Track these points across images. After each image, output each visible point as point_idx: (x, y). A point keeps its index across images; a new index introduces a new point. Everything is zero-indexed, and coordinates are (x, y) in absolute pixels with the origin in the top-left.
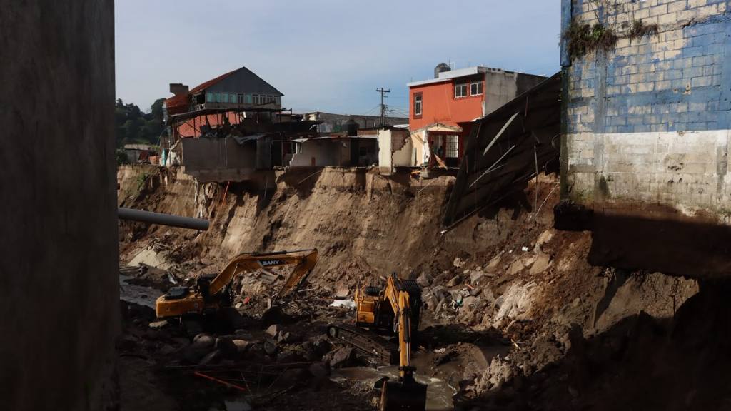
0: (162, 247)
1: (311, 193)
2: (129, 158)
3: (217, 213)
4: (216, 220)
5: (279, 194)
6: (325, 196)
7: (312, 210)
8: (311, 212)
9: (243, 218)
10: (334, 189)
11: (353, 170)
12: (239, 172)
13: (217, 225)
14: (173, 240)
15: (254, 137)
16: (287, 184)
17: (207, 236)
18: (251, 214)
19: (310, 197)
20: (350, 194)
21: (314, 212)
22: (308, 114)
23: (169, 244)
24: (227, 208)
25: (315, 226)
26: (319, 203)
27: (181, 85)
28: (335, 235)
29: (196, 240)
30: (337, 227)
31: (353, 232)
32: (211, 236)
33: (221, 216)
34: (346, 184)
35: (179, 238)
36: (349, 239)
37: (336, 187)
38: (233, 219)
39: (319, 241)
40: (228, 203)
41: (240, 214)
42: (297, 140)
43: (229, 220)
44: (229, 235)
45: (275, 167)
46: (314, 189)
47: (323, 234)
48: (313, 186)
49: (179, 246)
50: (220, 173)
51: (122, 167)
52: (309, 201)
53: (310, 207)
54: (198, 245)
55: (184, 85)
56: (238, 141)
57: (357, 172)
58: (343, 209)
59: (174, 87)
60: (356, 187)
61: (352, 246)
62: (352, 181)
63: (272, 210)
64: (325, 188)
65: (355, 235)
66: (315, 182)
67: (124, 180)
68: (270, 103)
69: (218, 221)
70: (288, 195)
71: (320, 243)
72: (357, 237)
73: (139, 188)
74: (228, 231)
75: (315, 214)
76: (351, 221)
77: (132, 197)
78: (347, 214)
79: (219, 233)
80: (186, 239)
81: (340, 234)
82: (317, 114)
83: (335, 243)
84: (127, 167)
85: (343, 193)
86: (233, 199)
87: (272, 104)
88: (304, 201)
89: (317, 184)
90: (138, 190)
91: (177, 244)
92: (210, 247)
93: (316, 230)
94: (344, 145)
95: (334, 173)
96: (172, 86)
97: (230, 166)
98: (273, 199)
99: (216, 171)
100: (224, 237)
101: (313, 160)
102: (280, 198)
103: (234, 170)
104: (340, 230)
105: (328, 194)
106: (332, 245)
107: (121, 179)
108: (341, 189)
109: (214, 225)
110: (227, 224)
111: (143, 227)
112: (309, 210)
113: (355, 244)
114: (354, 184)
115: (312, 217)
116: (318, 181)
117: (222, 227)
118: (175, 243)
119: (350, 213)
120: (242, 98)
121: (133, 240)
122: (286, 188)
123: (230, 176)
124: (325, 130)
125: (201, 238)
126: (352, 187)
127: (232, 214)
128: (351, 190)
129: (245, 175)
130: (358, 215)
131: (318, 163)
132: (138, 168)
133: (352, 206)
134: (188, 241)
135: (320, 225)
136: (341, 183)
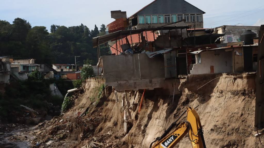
0: (97, 145)
1: (210, 97)
2: (94, 72)
3: (139, 116)
4: (138, 121)
5: (183, 98)
6: (222, 99)
7: (210, 112)
8: (209, 114)
9: (158, 120)
10: (229, 93)
11: (244, 75)
12: (151, 82)
13: (139, 126)
14: (107, 139)
15: (162, 52)
16: (189, 90)
17: (131, 136)
18: (163, 116)
19: (209, 101)
20: (243, 97)
21: (212, 114)
22: (217, 28)
23: (103, 142)
24: (147, 112)
25: (211, 126)
26: (216, 105)
27: (120, 11)
28: (228, 134)
29: (124, 139)
30: (230, 127)
31: (244, 132)
32: (135, 136)
33: (142, 119)
34: (239, 89)
35: (111, 137)
36: (241, 138)
37: (230, 91)
38: (150, 121)
39: (214, 139)
40: (147, 107)
41: (156, 116)
42: (195, 52)
43: (148, 122)
44: (147, 134)
45: (179, 76)
46: (213, 94)
47: (218, 134)
48: (212, 91)
49: (110, 144)
50: (135, 83)
51: (89, 80)
52: (208, 104)
53: (208, 109)
54: (124, 143)
55: (122, 11)
56: (149, 56)
57: (248, 77)
58: (236, 111)
59: (114, 14)
60: (249, 91)
61: (244, 144)
62: (245, 86)
63: (177, 113)
64: (222, 92)
65: (247, 135)
66: (214, 88)
67: (90, 90)
68: (181, 21)
69: (140, 122)
70: (190, 100)
71: (215, 142)
72: (249, 136)
73: (99, 96)
74: (147, 131)
75: (212, 116)
76: (243, 121)
77: (94, 104)
78: (239, 115)
79: (141, 132)
80: (116, 138)
81: (233, 133)
82: (224, 28)
83: (228, 142)
84: (92, 80)
85: (237, 97)
86: (151, 104)
87: (183, 22)
88: (204, 105)
89: (215, 90)
90: (99, 97)
91: (110, 142)
92: (134, 145)
93: (212, 130)
94: (237, 53)
95: (229, 79)
96: (112, 12)
97: (143, 77)
98: (179, 103)
99: (132, 82)
100: (144, 136)
101: (212, 68)
102: (184, 102)
103: (147, 80)
104: (233, 129)
105: (224, 97)
106: (225, 144)
107: (88, 89)
108: (235, 93)
109: (137, 126)
110: (146, 126)
111: (91, 128)
112: (207, 113)
113: (246, 143)
114: (246, 88)
115: (210, 118)
116: (217, 86)
117: (142, 128)
118: (108, 141)
119: (242, 115)
120: (169, 18)
121: (83, 139)
122: (189, 93)
123: (145, 84)
124: (232, 40)
125: (128, 137)
126: (245, 90)
127: (150, 118)
128: (244, 94)
129: (157, 84)
130: (250, 116)
131: (216, 71)
132: (99, 80)
133: (244, 108)
134: (118, 140)
135: (215, 125)
136: (235, 88)
